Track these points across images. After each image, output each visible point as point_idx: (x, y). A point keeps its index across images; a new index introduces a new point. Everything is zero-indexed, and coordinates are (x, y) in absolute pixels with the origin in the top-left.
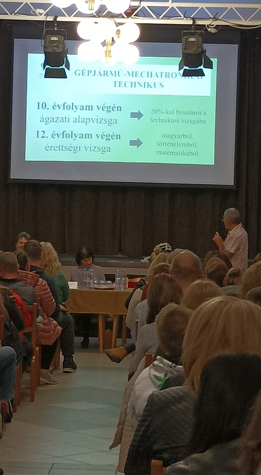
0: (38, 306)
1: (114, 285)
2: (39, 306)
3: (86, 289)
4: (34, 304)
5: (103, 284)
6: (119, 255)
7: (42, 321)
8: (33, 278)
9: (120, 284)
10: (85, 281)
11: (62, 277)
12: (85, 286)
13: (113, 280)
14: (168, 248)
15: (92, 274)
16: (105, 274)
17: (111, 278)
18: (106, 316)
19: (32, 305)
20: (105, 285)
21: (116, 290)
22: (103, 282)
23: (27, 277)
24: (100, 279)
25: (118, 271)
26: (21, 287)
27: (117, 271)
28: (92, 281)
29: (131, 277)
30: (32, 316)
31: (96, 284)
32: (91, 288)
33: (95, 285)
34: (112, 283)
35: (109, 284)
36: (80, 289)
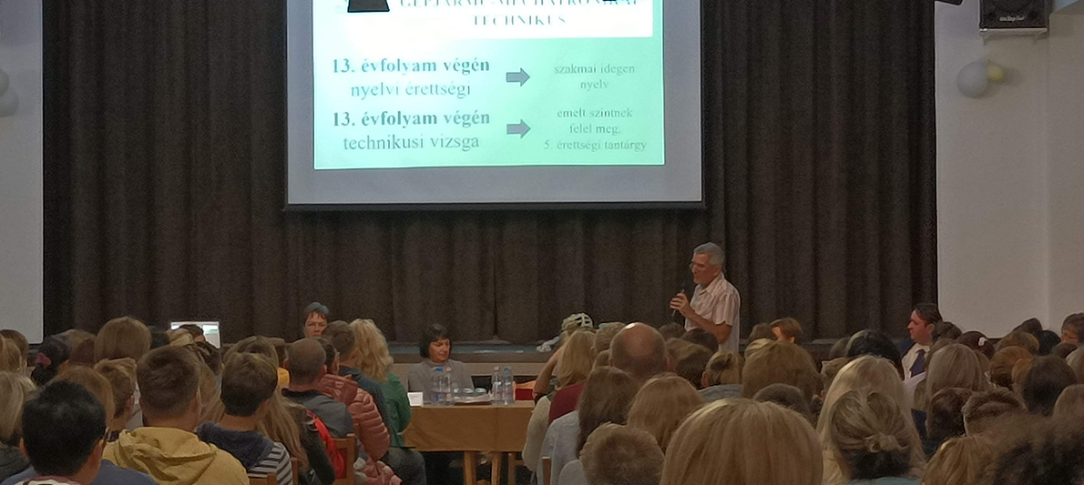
0: (356, 439)
1: (491, 396)
2: (358, 441)
3: (439, 406)
4: (348, 435)
5: (471, 395)
6: (495, 341)
7: (363, 469)
8: (344, 387)
9: (500, 393)
10: (436, 390)
11: (396, 384)
12: (437, 399)
13: (488, 387)
14: (587, 322)
15: (449, 376)
16: (472, 377)
17: (484, 382)
18: (477, 455)
19: (345, 437)
20: (473, 397)
21: (494, 406)
22: (470, 391)
23: (333, 385)
24: (463, 386)
25: (497, 368)
26: (325, 405)
27: (494, 370)
28: (449, 390)
29: (521, 379)
30: (345, 458)
31: (456, 394)
32: (448, 403)
33: (456, 398)
34: (487, 392)
35: (481, 394)
36: (427, 406)
